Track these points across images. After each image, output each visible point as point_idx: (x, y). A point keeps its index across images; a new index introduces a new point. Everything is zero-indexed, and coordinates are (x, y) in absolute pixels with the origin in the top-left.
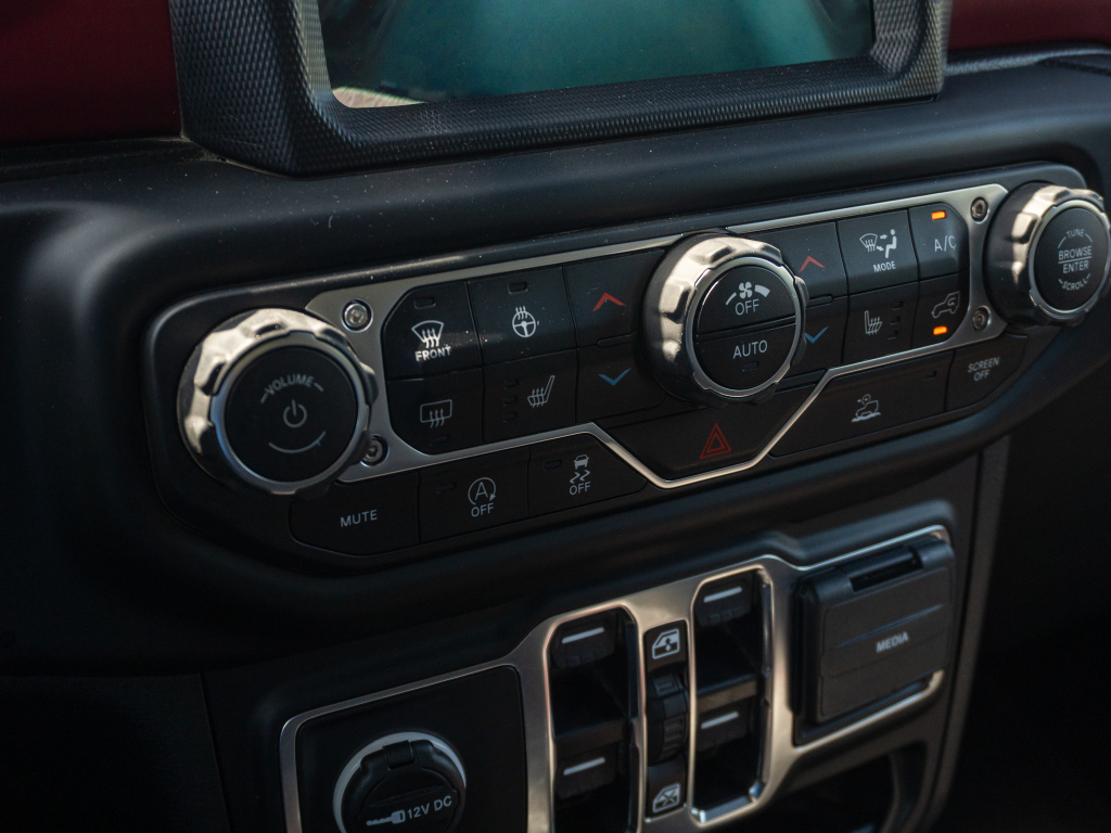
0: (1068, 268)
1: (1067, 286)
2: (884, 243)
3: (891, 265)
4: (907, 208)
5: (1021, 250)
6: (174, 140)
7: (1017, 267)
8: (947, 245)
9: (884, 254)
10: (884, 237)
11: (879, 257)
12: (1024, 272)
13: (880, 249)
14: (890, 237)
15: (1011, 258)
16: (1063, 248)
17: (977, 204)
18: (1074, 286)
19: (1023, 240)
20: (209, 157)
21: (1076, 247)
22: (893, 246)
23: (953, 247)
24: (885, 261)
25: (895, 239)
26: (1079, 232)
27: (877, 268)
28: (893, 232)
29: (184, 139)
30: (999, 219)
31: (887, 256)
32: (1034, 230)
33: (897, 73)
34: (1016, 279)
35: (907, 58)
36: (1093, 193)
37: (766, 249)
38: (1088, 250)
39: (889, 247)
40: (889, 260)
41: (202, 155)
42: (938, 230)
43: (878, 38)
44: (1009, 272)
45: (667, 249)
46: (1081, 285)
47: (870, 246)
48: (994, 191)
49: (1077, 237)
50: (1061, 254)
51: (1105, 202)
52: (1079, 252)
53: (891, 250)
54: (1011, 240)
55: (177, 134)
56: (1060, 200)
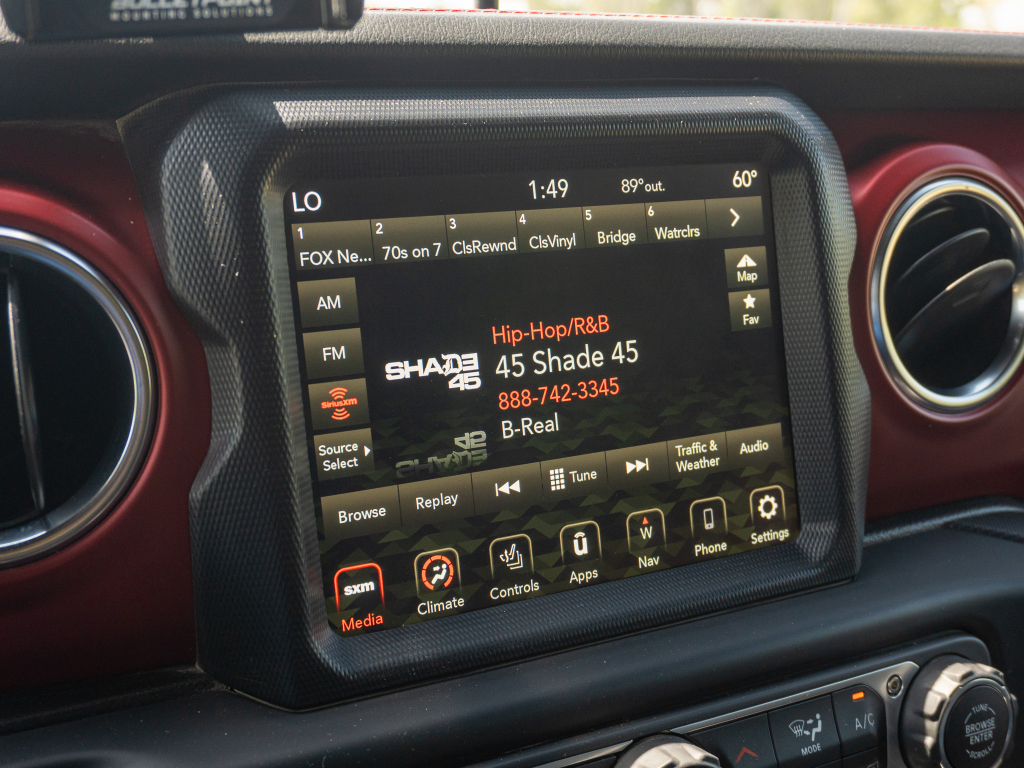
0: (974, 740)
1: (973, 755)
2: (809, 728)
3: (818, 747)
4: (831, 694)
5: (932, 726)
6: (190, 670)
7: (929, 741)
8: (865, 723)
9: (811, 735)
10: (810, 722)
11: (806, 741)
12: (935, 746)
13: (807, 733)
14: (816, 721)
15: (923, 732)
16: (969, 723)
17: (892, 681)
18: (980, 754)
19: (934, 718)
20: (218, 687)
21: (981, 720)
22: (819, 729)
23: (872, 724)
24: (811, 744)
25: (820, 723)
26: (983, 707)
27: (805, 752)
28: (818, 716)
29: (198, 668)
30: (911, 693)
31: (813, 739)
32: (943, 710)
33: (820, 562)
34: (929, 753)
35: (828, 548)
36: (995, 670)
37: (706, 759)
38: (991, 722)
39: (815, 730)
40: (815, 743)
41: (213, 685)
42: (858, 709)
43: (804, 529)
44: (922, 745)
45: (619, 755)
46: (986, 752)
47: (798, 731)
48: (905, 667)
49: (982, 712)
50: (967, 728)
51: (1006, 678)
52: (984, 725)
53: (817, 733)
54: (922, 715)
55: (193, 665)
56: (966, 681)
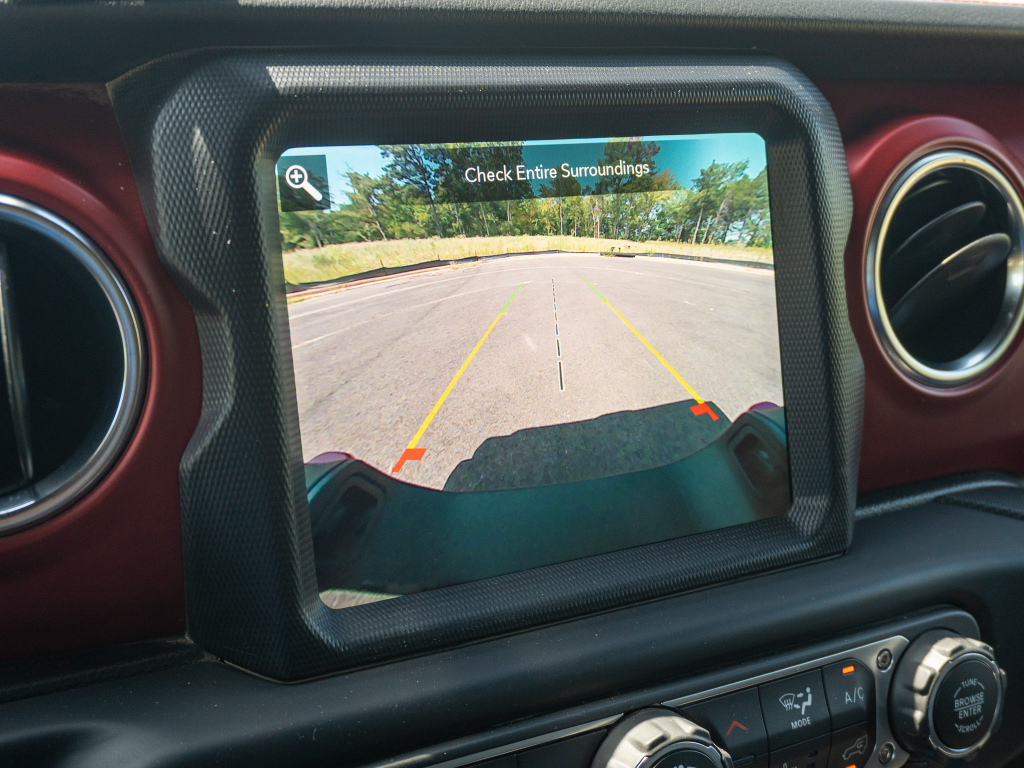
0: (963, 714)
1: (961, 729)
2: (799, 701)
3: (807, 721)
4: (821, 668)
5: (921, 700)
6: (180, 641)
7: (918, 715)
8: (855, 697)
9: (801, 709)
10: (800, 695)
11: (796, 715)
12: (925, 720)
13: (797, 706)
14: (806, 695)
15: (913, 706)
16: (958, 697)
17: (882, 655)
18: (968, 729)
19: (923, 692)
20: (208, 658)
21: (970, 695)
22: (809, 703)
23: (862, 698)
24: (801, 717)
25: (810, 696)
26: (972, 682)
27: (795, 725)
28: (808, 690)
29: (188, 639)
30: (901, 666)
31: (803, 713)
32: (931, 688)
33: (812, 535)
34: (918, 727)
35: (820, 522)
36: (984, 644)
37: (697, 732)
38: (980, 697)
39: (805, 704)
40: (805, 717)
41: (203, 656)
42: (848, 683)
43: (796, 502)
44: (911, 719)
45: (609, 728)
46: (974, 726)
47: (788, 705)
48: (895, 642)
49: (971, 686)
50: (957, 702)
51: (995, 653)
52: (973, 699)
53: (807, 707)
54: (912, 689)
55: (183, 635)
56: (955, 655)
